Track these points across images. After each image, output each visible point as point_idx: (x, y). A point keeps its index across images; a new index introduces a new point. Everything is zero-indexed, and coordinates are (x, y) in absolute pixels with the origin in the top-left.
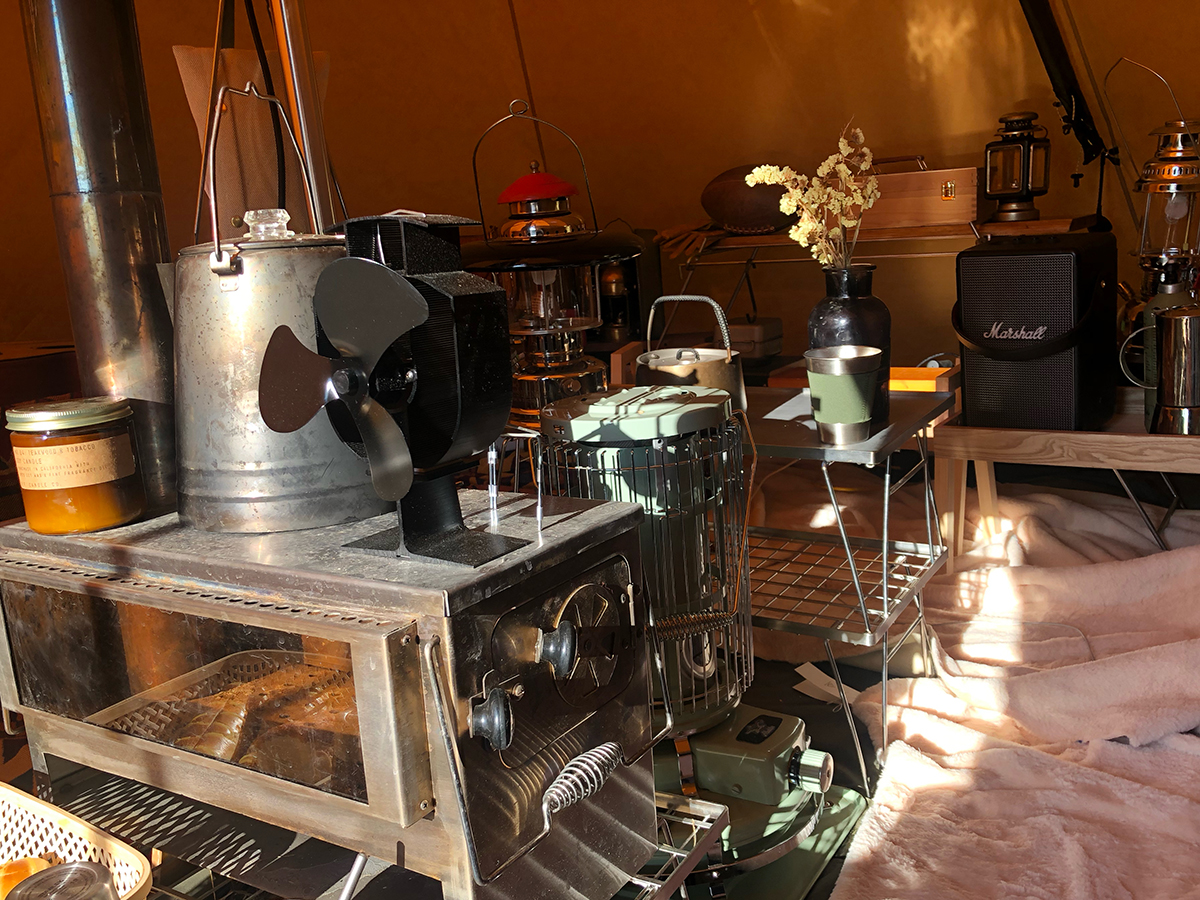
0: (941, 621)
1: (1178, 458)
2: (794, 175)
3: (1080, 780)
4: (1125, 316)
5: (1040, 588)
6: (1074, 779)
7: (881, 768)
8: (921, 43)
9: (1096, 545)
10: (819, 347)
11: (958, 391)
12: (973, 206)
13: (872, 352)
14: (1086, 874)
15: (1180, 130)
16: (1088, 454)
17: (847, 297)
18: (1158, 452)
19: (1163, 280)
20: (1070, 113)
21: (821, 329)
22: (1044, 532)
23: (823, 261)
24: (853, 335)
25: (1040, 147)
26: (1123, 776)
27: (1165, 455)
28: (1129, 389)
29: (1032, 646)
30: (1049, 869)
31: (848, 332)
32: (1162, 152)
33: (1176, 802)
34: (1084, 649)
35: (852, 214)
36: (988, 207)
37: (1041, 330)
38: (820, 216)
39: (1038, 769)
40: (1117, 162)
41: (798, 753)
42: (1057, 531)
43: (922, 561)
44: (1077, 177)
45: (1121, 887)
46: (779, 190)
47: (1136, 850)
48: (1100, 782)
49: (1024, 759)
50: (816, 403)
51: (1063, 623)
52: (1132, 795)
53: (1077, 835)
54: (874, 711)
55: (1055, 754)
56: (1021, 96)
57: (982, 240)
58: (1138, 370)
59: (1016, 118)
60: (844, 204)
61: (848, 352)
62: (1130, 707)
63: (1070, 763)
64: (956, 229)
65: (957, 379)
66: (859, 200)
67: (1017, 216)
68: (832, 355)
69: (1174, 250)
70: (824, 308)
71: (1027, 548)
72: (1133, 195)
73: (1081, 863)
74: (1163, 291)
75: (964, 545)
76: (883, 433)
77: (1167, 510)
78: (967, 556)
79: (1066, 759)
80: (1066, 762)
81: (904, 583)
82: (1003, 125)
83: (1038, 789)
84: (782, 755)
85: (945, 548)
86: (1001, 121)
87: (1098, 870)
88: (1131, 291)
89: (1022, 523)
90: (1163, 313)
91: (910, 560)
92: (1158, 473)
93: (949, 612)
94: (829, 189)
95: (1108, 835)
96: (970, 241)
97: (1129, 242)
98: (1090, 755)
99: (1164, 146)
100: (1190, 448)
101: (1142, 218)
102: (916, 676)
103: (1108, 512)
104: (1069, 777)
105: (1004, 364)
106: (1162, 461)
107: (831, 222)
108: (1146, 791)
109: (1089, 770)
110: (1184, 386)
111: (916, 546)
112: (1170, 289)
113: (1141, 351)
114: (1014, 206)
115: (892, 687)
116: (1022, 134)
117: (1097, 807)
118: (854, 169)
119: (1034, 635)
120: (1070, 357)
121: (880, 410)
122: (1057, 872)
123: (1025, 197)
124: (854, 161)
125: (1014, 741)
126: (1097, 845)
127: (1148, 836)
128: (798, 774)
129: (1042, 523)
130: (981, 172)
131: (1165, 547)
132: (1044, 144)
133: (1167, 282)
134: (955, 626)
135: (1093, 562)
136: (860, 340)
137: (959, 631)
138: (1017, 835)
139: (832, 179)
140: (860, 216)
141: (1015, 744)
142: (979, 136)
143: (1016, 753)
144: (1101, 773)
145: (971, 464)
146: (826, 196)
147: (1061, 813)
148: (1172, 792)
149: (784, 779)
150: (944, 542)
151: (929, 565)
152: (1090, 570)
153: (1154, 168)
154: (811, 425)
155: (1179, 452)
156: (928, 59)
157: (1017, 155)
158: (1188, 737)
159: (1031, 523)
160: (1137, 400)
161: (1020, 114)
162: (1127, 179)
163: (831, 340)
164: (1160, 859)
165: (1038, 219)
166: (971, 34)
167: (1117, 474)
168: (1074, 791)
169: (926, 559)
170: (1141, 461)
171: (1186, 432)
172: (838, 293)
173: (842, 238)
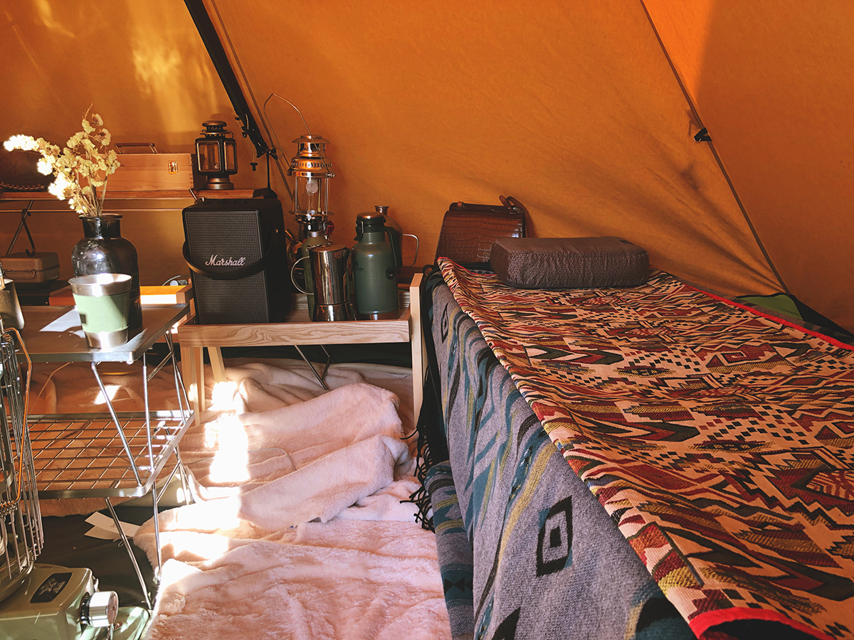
0: (195, 460)
1: (330, 336)
2: (47, 145)
3: (295, 555)
4: (291, 250)
5: (257, 426)
6: (291, 555)
7: (158, 582)
8: (144, 67)
9: (287, 392)
10: (82, 275)
11: (192, 301)
12: (191, 178)
13: (124, 278)
14: (305, 621)
15: (309, 141)
16: (278, 337)
17: (101, 238)
18: (318, 332)
19: (310, 229)
20: (245, 125)
21: (83, 262)
22: (256, 388)
23: (79, 211)
24: (109, 265)
25: (230, 144)
26: (320, 545)
27: (323, 334)
28: (299, 295)
29: (256, 467)
30: (282, 626)
31: (105, 264)
32: (301, 153)
33: (352, 554)
34: (288, 462)
35: (98, 177)
36: (201, 180)
37: (242, 259)
38: (74, 177)
39: (268, 555)
40: (276, 158)
41: (87, 598)
42: (263, 385)
43: (177, 423)
44: (254, 165)
45: (326, 623)
46: (35, 156)
47: (333, 594)
48: (308, 553)
49: (259, 549)
50: (83, 318)
51: (273, 447)
52: (327, 557)
53: (297, 594)
54: (150, 540)
55: (278, 539)
56: (215, 111)
57: (199, 201)
58: (302, 284)
59: (213, 124)
60: (91, 169)
61: (107, 278)
62: (319, 497)
63: (287, 544)
64: (181, 193)
65: (190, 294)
66: (104, 168)
67: (220, 186)
68: (93, 281)
69: (313, 211)
70: (83, 246)
71: (247, 399)
72: (287, 177)
73: (301, 615)
74: (311, 236)
75: (206, 403)
76: (140, 335)
77: (325, 365)
78: (209, 411)
79: (284, 542)
80: (285, 545)
81: (164, 442)
82: (205, 128)
83: (269, 568)
84: (73, 605)
85: (192, 411)
86: (204, 125)
87: (312, 617)
88: (292, 235)
89: (242, 384)
90: (313, 249)
91: (168, 423)
92: (320, 345)
93: (199, 453)
94: (78, 157)
95: (315, 589)
96: (191, 202)
97: (288, 206)
98: (299, 536)
99: (301, 150)
100: (335, 329)
101: (294, 192)
102: (179, 506)
103: (293, 370)
104: (288, 555)
105: (221, 282)
106: (321, 338)
107: (83, 182)
108: (335, 552)
109: (300, 546)
110: (328, 291)
111: (172, 413)
112: (314, 234)
113: (303, 272)
114: (217, 180)
115: (163, 518)
116: (218, 135)
117: (306, 571)
118: (97, 144)
119: (257, 458)
120: (261, 277)
121: (134, 319)
122: (287, 626)
123: (223, 175)
124: (97, 138)
125: (250, 538)
126: (309, 598)
127: (338, 582)
128: (88, 615)
129: (255, 382)
130: (194, 157)
131: (327, 389)
132: (231, 142)
133: (312, 230)
134: (204, 461)
135: (288, 404)
136: (115, 268)
137: (207, 465)
138: (259, 606)
139: (80, 150)
140: (106, 178)
141: (251, 540)
142: (191, 133)
143: (253, 546)
144: (306, 547)
145: (205, 350)
146: (76, 163)
147: (286, 582)
148: (348, 548)
149: (77, 623)
150: (192, 405)
151: (182, 425)
152: (287, 409)
153: (298, 162)
154: (81, 334)
155: (331, 332)
156: (151, 79)
157: (216, 148)
158: (352, 509)
159: (248, 383)
160: (303, 300)
161: (215, 122)
162: (283, 168)
163: (91, 268)
164: (347, 595)
165: (233, 189)
166: (178, 67)
167: (297, 347)
168: (291, 563)
169: (179, 422)
170: (310, 339)
171: (332, 319)
172: (94, 235)
173: (93, 194)
